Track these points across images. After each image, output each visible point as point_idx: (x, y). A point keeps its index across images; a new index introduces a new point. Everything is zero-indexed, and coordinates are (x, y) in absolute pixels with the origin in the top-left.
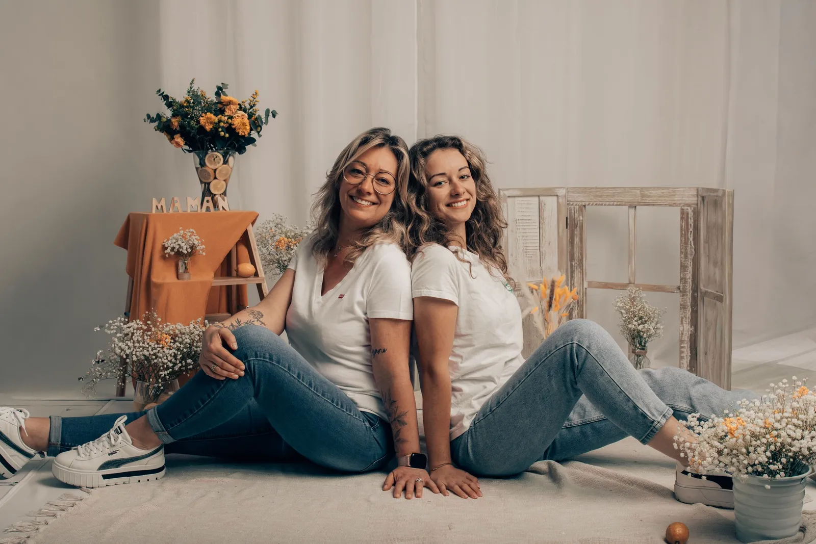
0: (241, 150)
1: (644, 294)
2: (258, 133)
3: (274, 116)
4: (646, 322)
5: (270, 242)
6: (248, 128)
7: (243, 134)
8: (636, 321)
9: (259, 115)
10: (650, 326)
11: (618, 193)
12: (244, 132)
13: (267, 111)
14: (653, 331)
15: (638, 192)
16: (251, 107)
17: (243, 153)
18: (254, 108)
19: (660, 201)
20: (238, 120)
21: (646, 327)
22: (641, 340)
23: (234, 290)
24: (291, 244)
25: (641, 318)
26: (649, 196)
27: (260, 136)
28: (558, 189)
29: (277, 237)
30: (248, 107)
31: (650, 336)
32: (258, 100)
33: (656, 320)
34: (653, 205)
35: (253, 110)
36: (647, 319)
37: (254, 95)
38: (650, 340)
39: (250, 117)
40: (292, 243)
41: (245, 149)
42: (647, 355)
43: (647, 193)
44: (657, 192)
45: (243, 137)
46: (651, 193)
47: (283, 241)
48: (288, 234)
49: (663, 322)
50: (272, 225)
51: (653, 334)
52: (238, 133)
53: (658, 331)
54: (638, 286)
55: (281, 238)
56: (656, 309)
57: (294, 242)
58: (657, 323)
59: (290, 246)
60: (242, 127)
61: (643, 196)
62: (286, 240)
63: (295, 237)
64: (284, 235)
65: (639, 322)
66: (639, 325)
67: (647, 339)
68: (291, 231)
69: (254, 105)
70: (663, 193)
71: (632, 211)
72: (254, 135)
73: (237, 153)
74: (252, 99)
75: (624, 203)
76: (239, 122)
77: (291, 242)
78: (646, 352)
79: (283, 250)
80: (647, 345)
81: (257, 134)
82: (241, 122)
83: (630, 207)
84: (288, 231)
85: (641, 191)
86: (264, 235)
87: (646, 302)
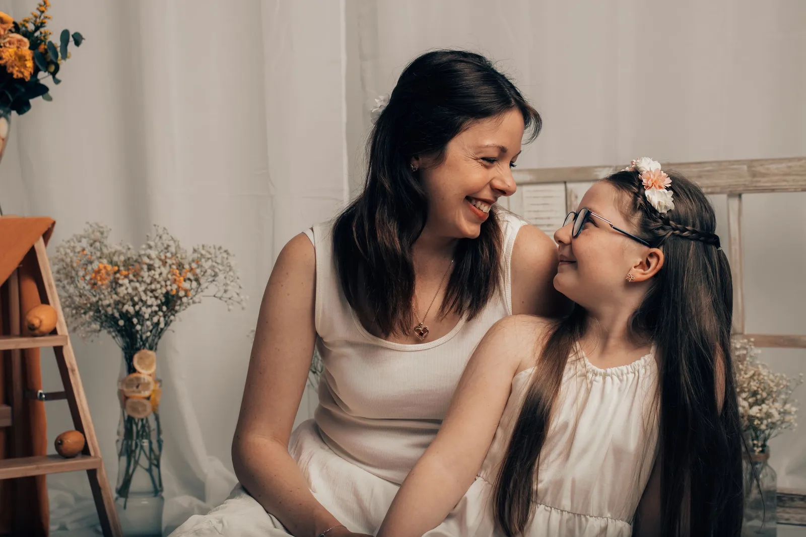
0: (22, 107)
1: (758, 351)
2: (54, 74)
3: (77, 43)
4: (763, 401)
5: (81, 273)
6: (30, 64)
7: (20, 76)
8: (745, 399)
9: (50, 43)
10: (774, 409)
11: (708, 171)
12: (22, 73)
13: (65, 35)
14: (777, 417)
15: (745, 167)
16: (37, 28)
17: (25, 112)
18: (42, 30)
19: (784, 183)
20: (10, 50)
21: (764, 410)
22: (756, 433)
23: (17, 360)
24: (118, 275)
25: (755, 394)
26: (764, 175)
27: (57, 82)
28: (599, 169)
29: (95, 266)
30: (31, 27)
31: (772, 426)
32: (49, 16)
33: (783, 396)
34: (773, 190)
35: (41, 33)
36: (765, 395)
37: (41, 6)
38: (774, 432)
39: (34, 46)
40: (121, 275)
41: (28, 106)
42: (770, 462)
43: (761, 169)
44: (780, 166)
45: (22, 81)
46: (768, 169)
47: (103, 271)
48: (115, 259)
49: (796, 401)
50: (85, 243)
51: (779, 423)
52: (12, 74)
53: (787, 418)
54: (748, 337)
55: (102, 266)
56: (782, 378)
57: (125, 273)
58: (785, 403)
59: (118, 279)
60: (18, 64)
61: (754, 175)
62: (109, 267)
63: (127, 263)
64: (105, 261)
65: (751, 400)
66: (751, 406)
67: (767, 432)
68: (121, 253)
69: (42, 24)
70: (790, 167)
71: (734, 202)
72: (44, 78)
73: (14, 113)
74: (38, 13)
75: (718, 190)
76: (13, 54)
77: (119, 271)
78: (767, 457)
79: (104, 287)
80: (768, 443)
81: (51, 77)
82: (16, 54)
83: (731, 195)
84: (114, 254)
85: (749, 167)
86: (68, 260)
87: (764, 366)
